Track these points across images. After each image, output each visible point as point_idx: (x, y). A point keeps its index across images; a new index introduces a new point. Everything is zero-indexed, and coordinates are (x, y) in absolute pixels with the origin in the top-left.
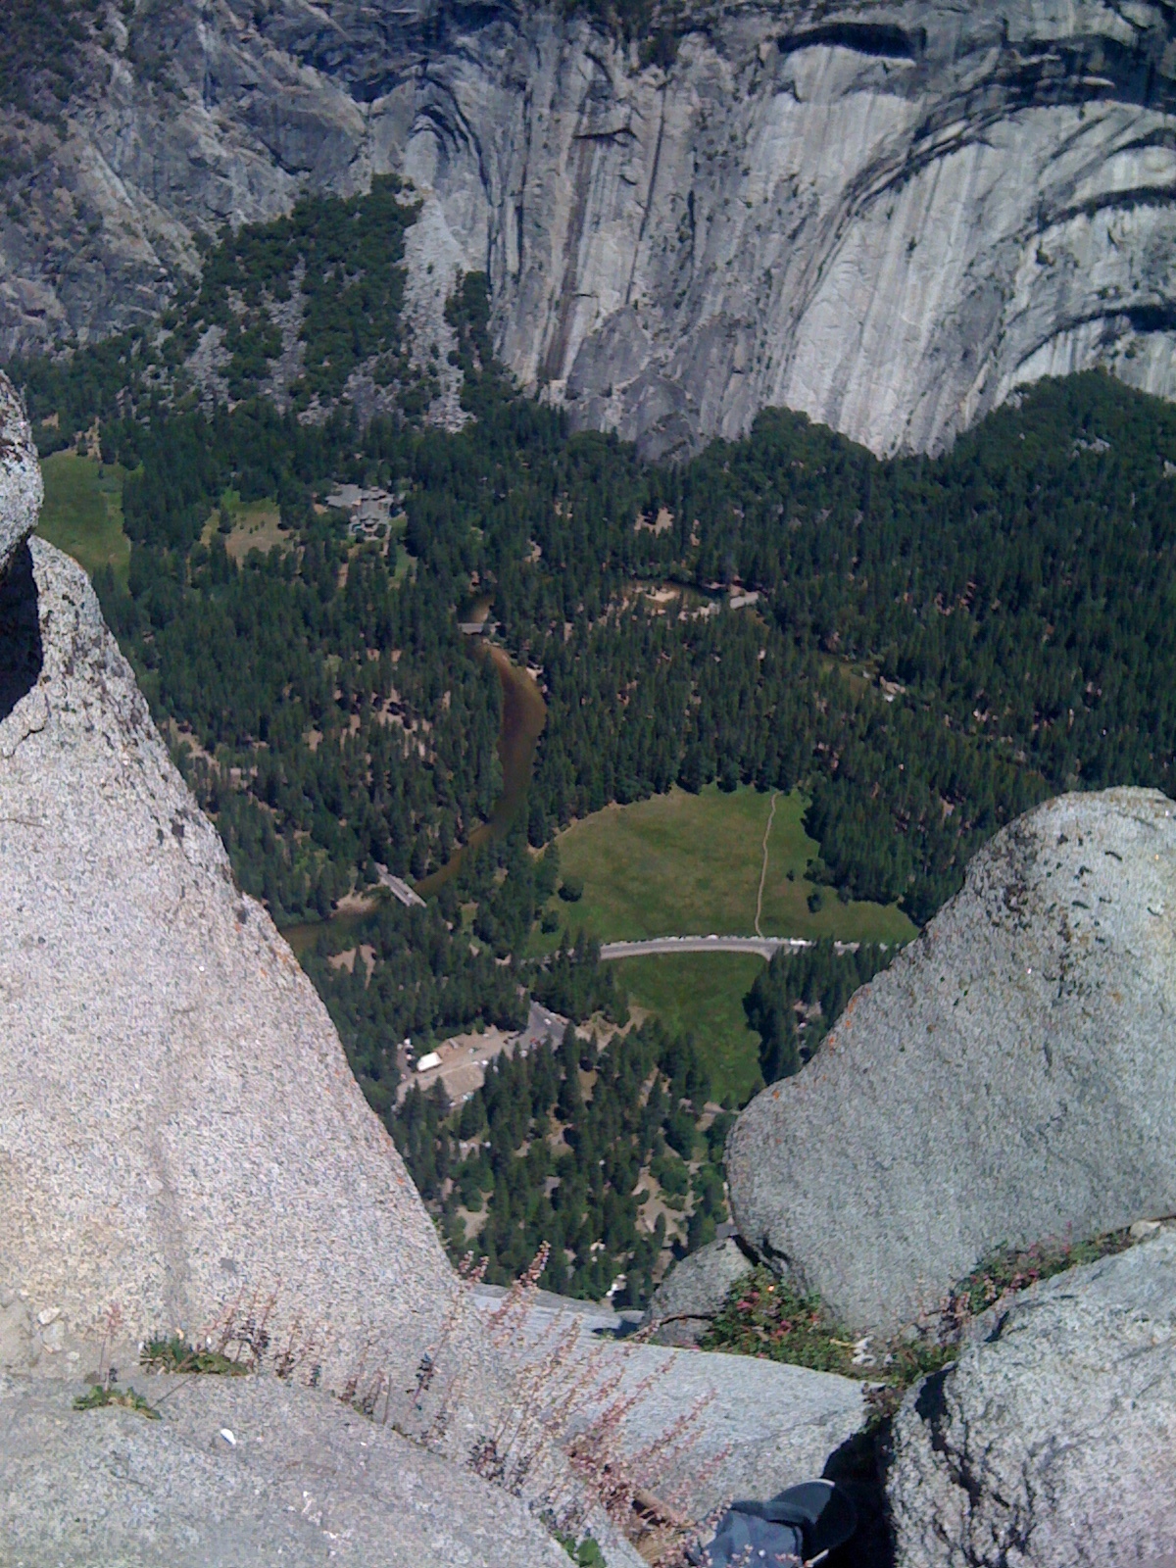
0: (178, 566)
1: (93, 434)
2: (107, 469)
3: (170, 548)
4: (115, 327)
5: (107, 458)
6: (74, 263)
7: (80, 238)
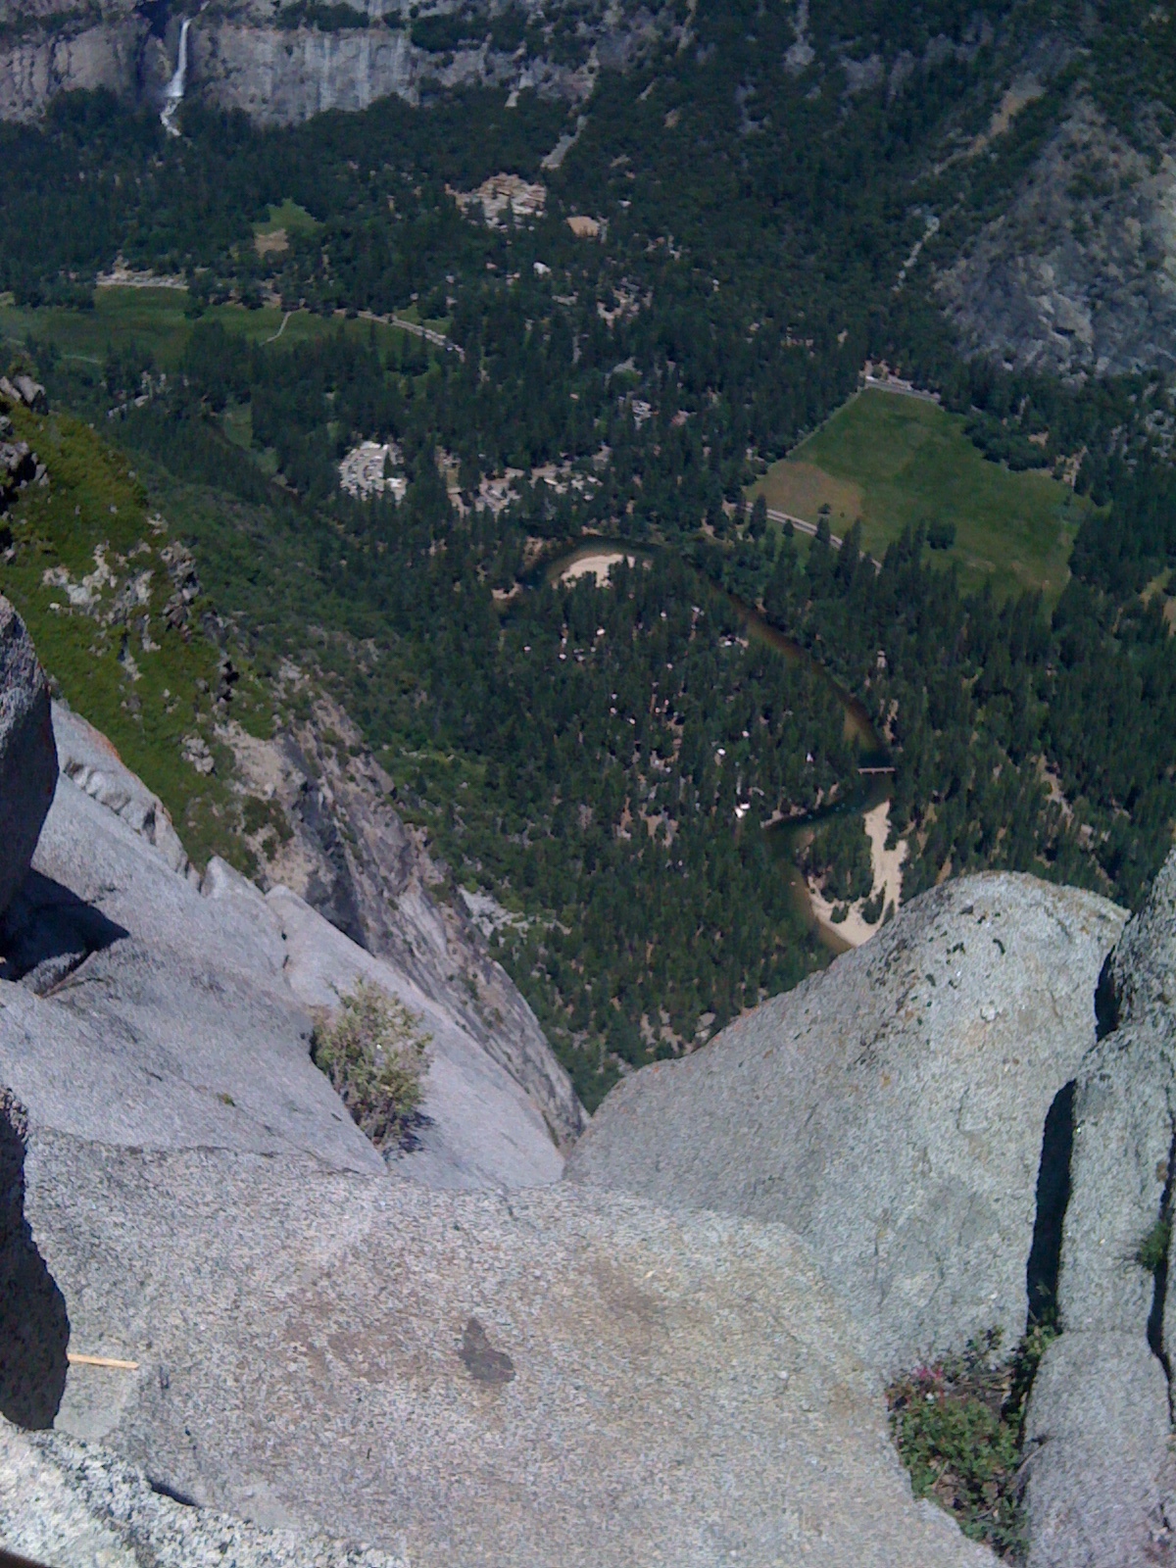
0: (1108, 613)
1: (1075, 462)
2: (1075, 498)
3: (1108, 592)
4: (1137, 365)
5: (1079, 488)
6: (1119, 294)
7: (1134, 271)
